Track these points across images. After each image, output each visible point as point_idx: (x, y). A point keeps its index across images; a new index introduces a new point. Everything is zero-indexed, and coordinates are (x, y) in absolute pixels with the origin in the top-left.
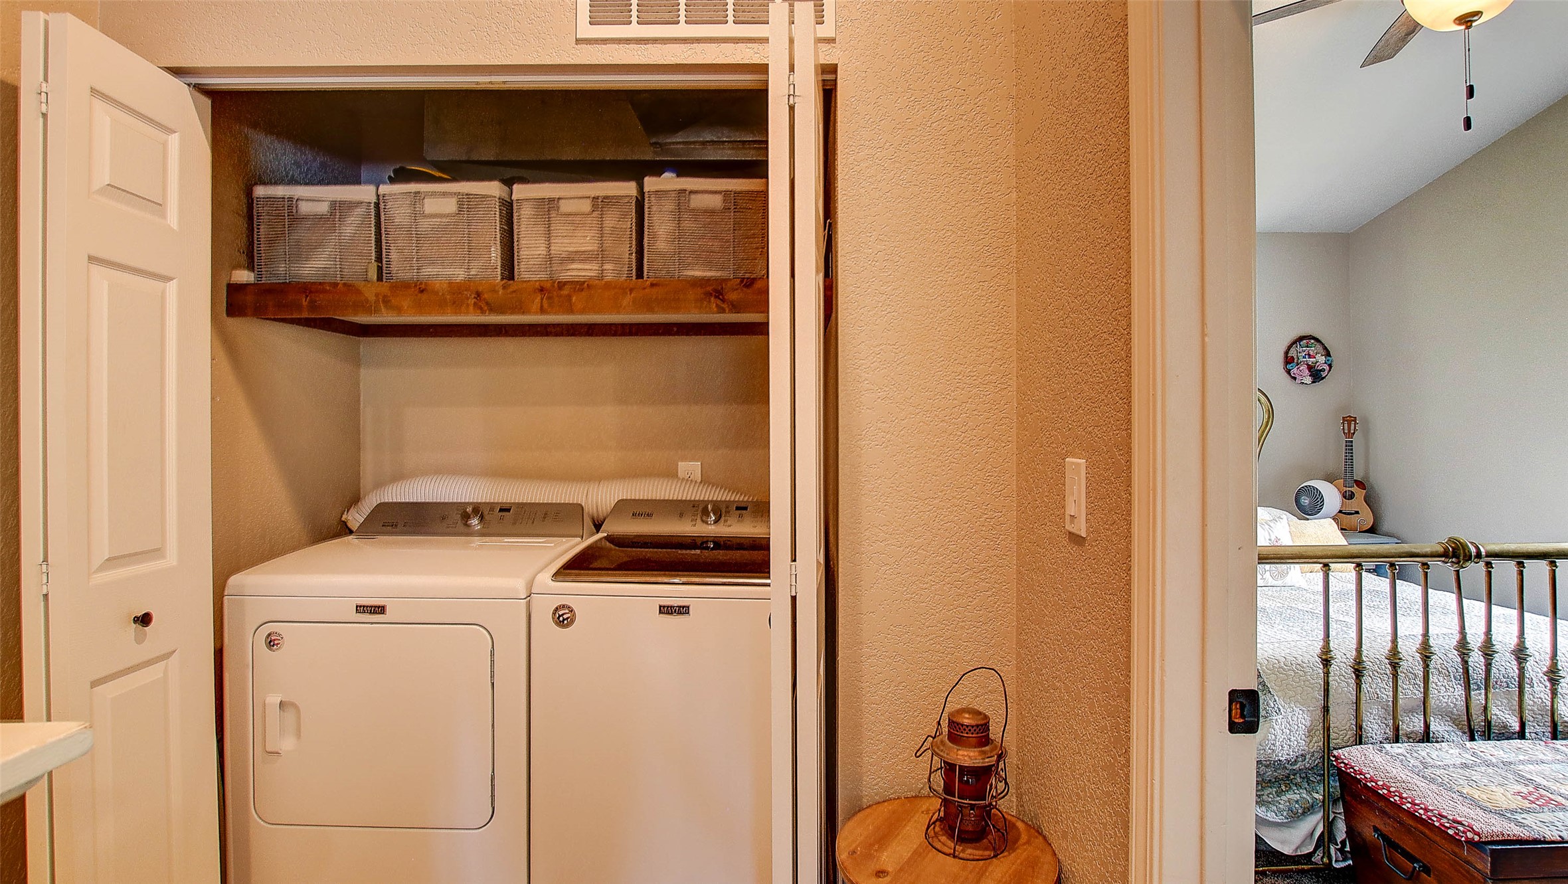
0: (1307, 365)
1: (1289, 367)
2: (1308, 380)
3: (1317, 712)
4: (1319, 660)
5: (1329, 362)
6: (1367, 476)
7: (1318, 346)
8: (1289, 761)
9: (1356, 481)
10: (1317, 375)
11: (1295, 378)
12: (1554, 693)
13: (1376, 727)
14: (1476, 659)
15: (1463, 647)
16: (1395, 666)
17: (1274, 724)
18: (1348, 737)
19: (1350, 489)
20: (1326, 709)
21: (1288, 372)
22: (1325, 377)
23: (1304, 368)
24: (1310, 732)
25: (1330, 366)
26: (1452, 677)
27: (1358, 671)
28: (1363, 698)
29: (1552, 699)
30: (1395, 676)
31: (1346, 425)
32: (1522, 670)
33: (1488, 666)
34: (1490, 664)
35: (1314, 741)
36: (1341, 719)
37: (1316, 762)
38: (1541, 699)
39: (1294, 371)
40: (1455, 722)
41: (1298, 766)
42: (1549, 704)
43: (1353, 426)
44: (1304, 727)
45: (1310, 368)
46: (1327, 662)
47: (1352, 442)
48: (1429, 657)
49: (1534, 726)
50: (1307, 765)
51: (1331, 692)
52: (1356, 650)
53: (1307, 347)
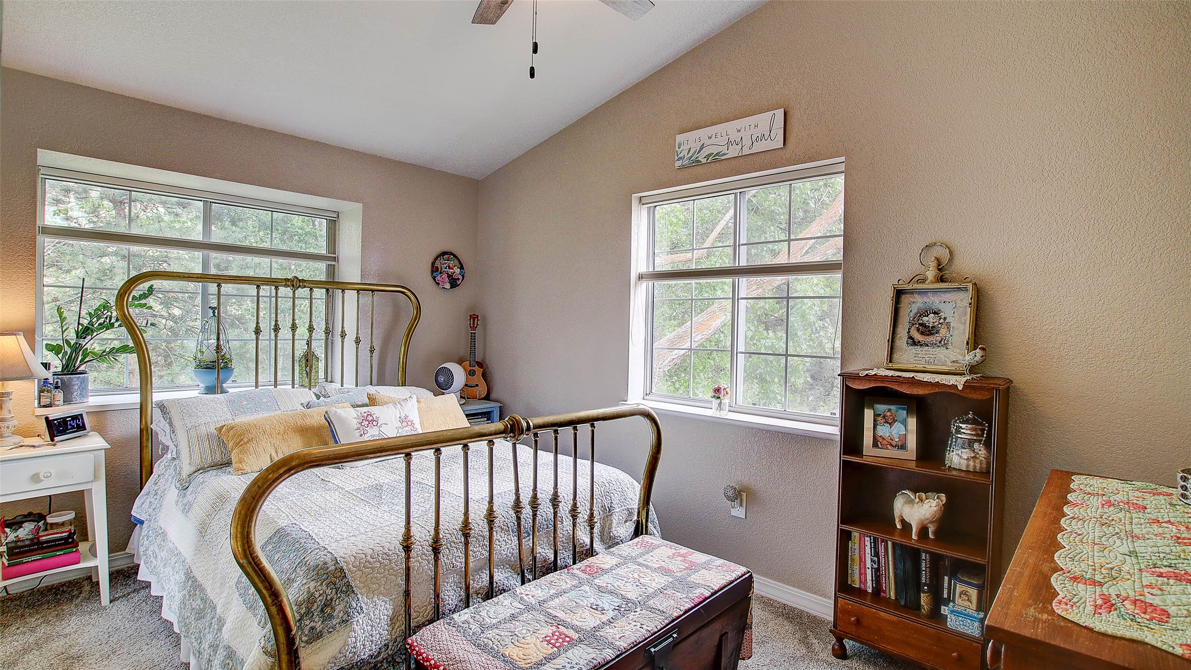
0: (448, 274)
1: (435, 274)
2: (448, 286)
3: (399, 598)
4: (401, 547)
5: (463, 274)
6: (484, 359)
7: (456, 261)
8: (372, 656)
9: (477, 363)
10: (454, 283)
11: (438, 284)
12: (574, 525)
13: (452, 592)
14: (527, 511)
15: (517, 506)
16: (466, 536)
17: (355, 626)
18: (427, 611)
19: (473, 368)
20: (407, 593)
21: (434, 278)
22: (459, 285)
23: (445, 276)
24: (393, 620)
25: (463, 276)
26: (511, 531)
27: (436, 549)
28: (441, 571)
29: (574, 529)
30: (467, 544)
31: (472, 321)
32: (555, 514)
33: (535, 515)
34: (536, 514)
35: (396, 627)
36: (421, 598)
37: (399, 646)
38: (567, 530)
39: (438, 278)
40: (512, 567)
41: (382, 656)
42: (572, 534)
43: (476, 321)
44: (386, 617)
45: (449, 276)
46: (407, 548)
47: (475, 333)
48: (493, 521)
49: (563, 553)
50: (390, 653)
51: (412, 575)
52: (434, 529)
53: (448, 260)
